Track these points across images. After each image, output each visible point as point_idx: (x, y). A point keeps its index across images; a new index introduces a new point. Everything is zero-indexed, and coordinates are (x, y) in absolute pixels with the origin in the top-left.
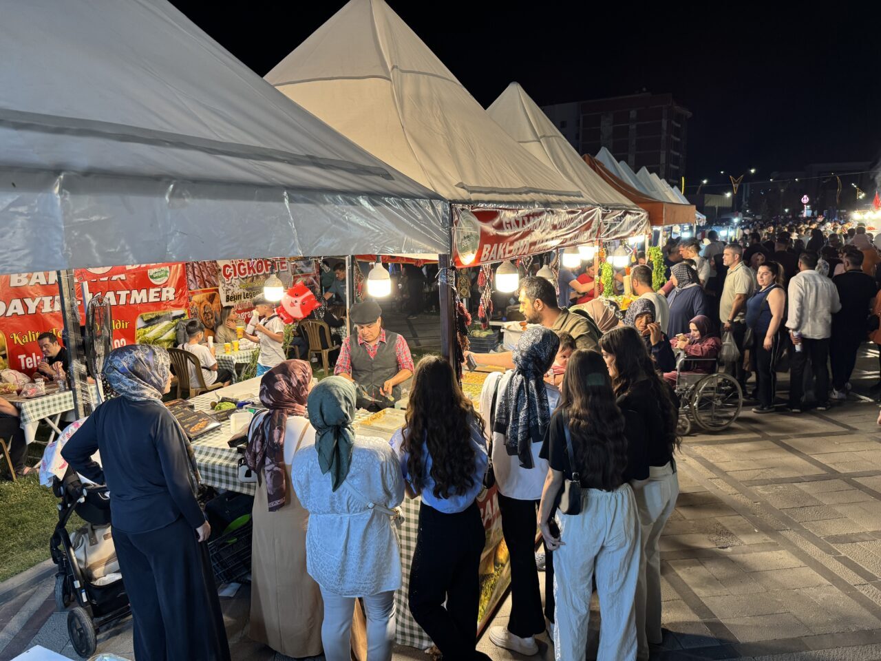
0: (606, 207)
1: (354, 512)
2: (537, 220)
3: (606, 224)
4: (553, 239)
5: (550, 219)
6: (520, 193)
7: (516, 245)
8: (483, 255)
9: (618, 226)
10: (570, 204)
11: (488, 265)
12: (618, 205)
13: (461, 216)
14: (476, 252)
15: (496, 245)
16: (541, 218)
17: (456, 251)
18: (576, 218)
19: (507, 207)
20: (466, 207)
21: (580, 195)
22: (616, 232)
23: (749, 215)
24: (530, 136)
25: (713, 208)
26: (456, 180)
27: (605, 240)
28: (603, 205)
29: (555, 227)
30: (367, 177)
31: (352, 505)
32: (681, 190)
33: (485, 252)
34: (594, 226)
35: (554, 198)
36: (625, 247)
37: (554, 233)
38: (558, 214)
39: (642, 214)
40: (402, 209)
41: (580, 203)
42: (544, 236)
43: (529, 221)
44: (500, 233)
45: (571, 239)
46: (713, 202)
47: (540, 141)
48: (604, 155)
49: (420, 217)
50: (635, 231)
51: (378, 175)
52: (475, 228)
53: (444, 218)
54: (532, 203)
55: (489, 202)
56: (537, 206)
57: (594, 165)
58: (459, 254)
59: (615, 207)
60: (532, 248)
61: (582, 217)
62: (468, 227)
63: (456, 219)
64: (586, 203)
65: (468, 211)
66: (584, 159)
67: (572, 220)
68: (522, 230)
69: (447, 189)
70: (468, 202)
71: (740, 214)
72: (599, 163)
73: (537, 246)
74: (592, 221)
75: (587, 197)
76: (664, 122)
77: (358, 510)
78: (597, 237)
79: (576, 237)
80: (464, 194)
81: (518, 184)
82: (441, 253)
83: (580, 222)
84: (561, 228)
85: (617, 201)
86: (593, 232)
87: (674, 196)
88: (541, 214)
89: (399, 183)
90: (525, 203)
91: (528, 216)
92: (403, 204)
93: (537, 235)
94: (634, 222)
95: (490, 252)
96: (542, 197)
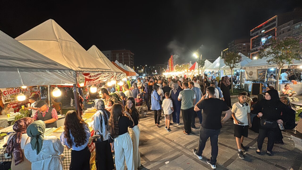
0: (117, 72)
1: (45, 159)
2: (100, 75)
3: (117, 76)
4: (104, 79)
5: (104, 75)
6: (96, 69)
7: (95, 81)
8: (86, 84)
9: (120, 76)
10: (108, 72)
11: (88, 86)
12: (120, 72)
13: (79, 75)
14: (84, 83)
15: (89, 81)
16: (101, 75)
17: (78, 83)
18: (110, 75)
19: (92, 72)
20: (80, 72)
21: (110, 70)
22: (119, 78)
23: (147, 74)
24: (98, 57)
25: (140, 73)
26: (77, 66)
27: (117, 79)
28: (116, 72)
29: (105, 77)
30: (48, 65)
31: (44, 157)
32: (133, 69)
33: (86, 83)
34: (114, 76)
35: (104, 70)
36: (122, 81)
37: (105, 78)
38: (105, 74)
39: (125, 74)
40: (60, 73)
41: (111, 72)
42: (102, 79)
43: (98, 75)
44: (90, 78)
45: (109, 79)
46: (139, 71)
47: (101, 58)
48: (116, 62)
49: (66, 75)
50: (124, 77)
51: (53, 64)
52: (83, 77)
53: (74, 75)
54: (99, 71)
55: (87, 71)
56: (100, 72)
57: (114, 64)
58: (79, 84)
59: (119, 73)
60: (99, 82)
61: (111, 74)
62: (81, 77)
63: (78, 75)
64: (112, 72)
65: (81, 73)
66: (112, 63)
67: (109, 75)
68: (96, 78)
69: (75, 68)
70: (81, 71)
71: (145, 74)
72: (115, 63)
73: (101, 81)
74: (114, 75)
75: (112, 70)
76: (129, 56)
77: (47, 158)
78: (115, 79)
79: (110, 79)
80: (80, 69)
81: (95, 67)
82: (74, 84)
83: (111, 76)
84: (106, 77)
85: (119, 71)
86: (114, 78)
87: (132, 70)
88: (101, 74)
89: (59, 66)
90: (97, 71)
91: (98, 74)
92: (60, 72)
93: (100, 79)
94: (123, 76)
95: (88, 83)
96: (101, 70)
